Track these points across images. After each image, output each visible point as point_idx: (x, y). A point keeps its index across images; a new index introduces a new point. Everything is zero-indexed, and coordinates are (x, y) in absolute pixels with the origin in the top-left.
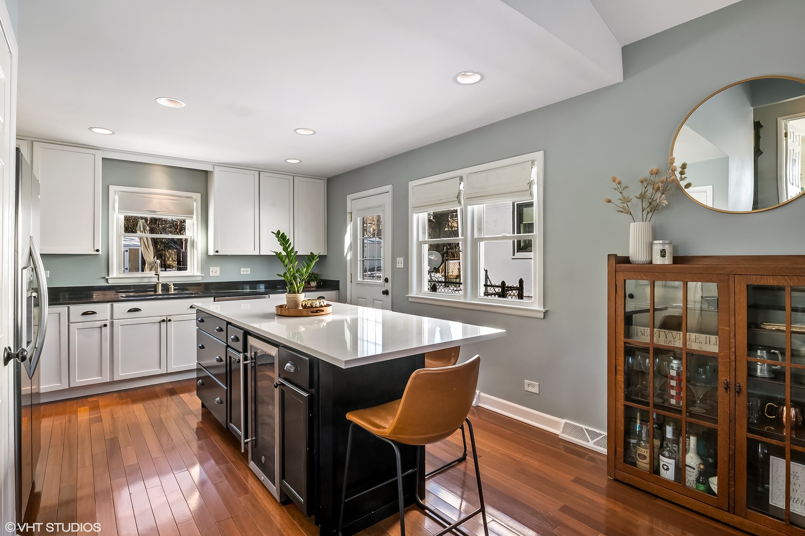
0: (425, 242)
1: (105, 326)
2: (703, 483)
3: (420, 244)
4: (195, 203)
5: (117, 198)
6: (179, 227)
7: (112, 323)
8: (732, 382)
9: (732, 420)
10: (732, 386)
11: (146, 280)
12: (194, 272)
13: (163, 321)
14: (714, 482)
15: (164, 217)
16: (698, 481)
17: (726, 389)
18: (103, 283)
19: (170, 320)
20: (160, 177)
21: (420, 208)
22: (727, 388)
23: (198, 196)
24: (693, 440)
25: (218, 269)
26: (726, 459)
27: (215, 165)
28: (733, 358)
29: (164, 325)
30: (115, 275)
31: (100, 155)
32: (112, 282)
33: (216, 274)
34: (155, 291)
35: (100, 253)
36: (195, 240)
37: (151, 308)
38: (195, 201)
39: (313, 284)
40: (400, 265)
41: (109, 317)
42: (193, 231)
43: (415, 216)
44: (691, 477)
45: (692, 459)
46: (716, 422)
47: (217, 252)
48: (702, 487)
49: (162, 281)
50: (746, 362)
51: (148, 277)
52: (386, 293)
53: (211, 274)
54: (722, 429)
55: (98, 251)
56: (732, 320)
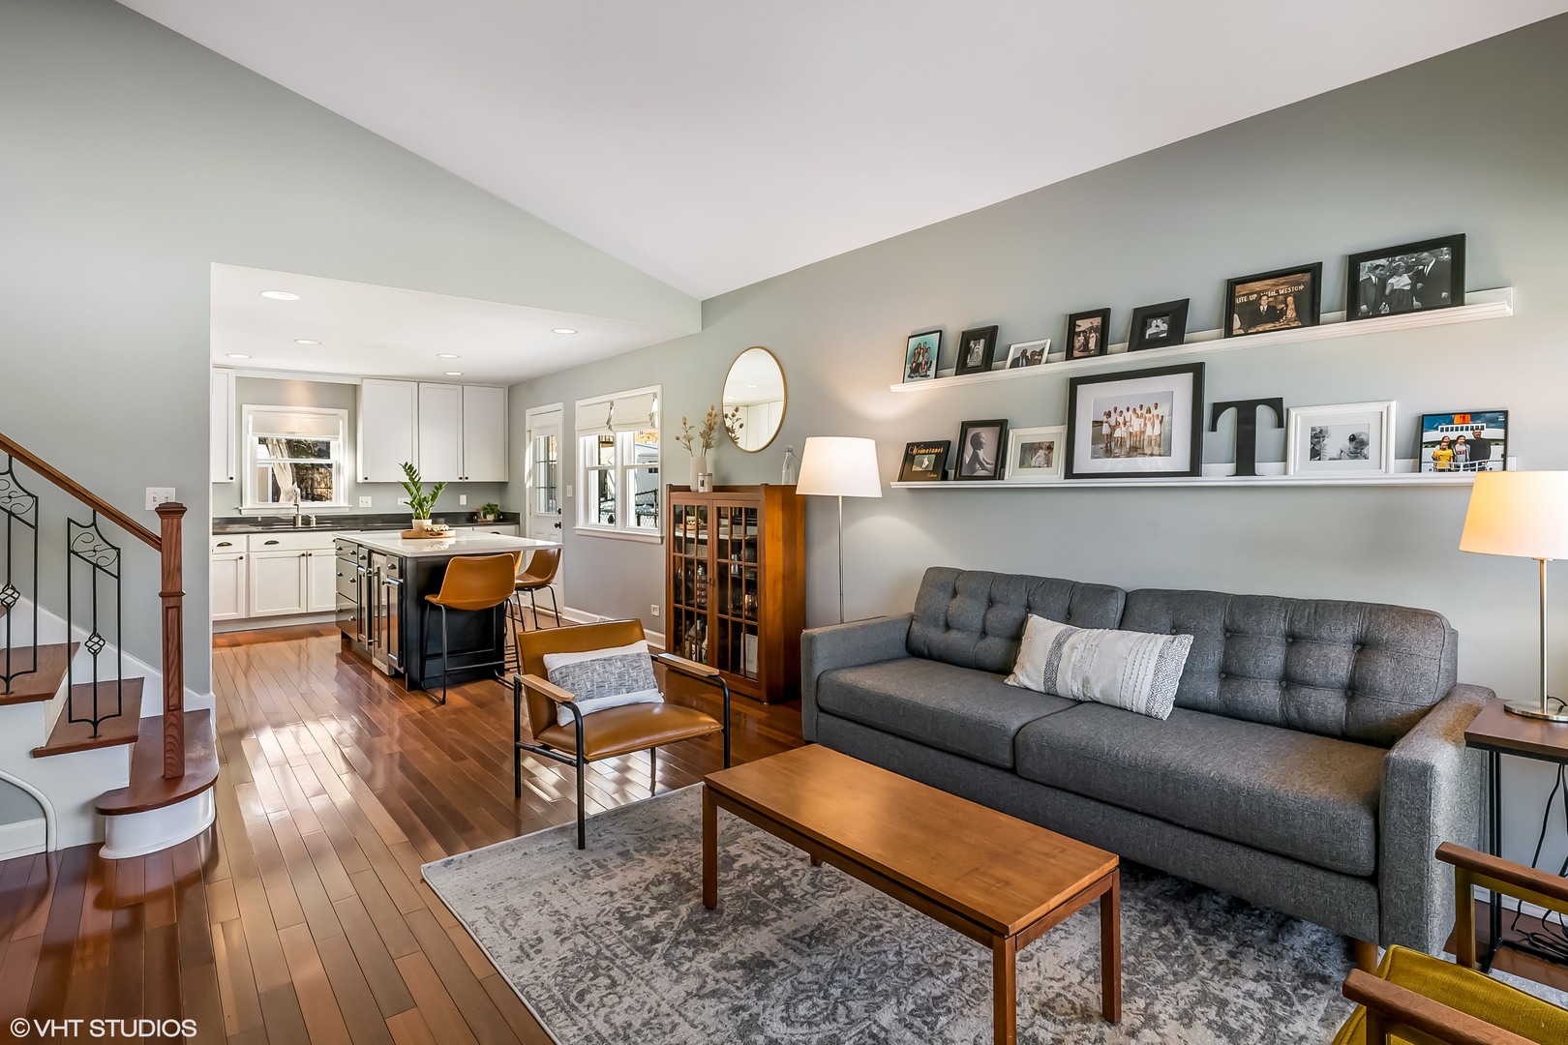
0: (594, 469)
1: (241, 558)
3: (587, 470)
4: (341, 422)
5: (251, 418)
6: (323, 450)
7: (248, 556)
10: (712, 581)
11: (284, 512)
12: (339, 502)
13: (303, 555)
15: (303, 439)
17: (711, 584)
18: (236, 515)
19: (310, 555)
20: (300, 393)
21: (588, 431)
23: (344, 413)
25: (369, 499)
27: (364, 378)
28: (713, 560)
29: (304, 559)
30: (249, 506)
31: (233, 374)
32: (245, 514)
33: (367, 505)
34: (294, 524)
35: (234, 480)
36: (342, 465)
37: (291, 542)
38: (342, 419)
39: (490, 517)
40: (570, 495)
41: (245, 550)
42: (339, 455)
43: (582, 440)
46: (707, 608)
47: (366, 479)
49: (303, 512)
51: (286, 507)
52: (558, 525)
53: (361, 506)
54: (709, 612)
55: (232, 478)
56: (712, 533)
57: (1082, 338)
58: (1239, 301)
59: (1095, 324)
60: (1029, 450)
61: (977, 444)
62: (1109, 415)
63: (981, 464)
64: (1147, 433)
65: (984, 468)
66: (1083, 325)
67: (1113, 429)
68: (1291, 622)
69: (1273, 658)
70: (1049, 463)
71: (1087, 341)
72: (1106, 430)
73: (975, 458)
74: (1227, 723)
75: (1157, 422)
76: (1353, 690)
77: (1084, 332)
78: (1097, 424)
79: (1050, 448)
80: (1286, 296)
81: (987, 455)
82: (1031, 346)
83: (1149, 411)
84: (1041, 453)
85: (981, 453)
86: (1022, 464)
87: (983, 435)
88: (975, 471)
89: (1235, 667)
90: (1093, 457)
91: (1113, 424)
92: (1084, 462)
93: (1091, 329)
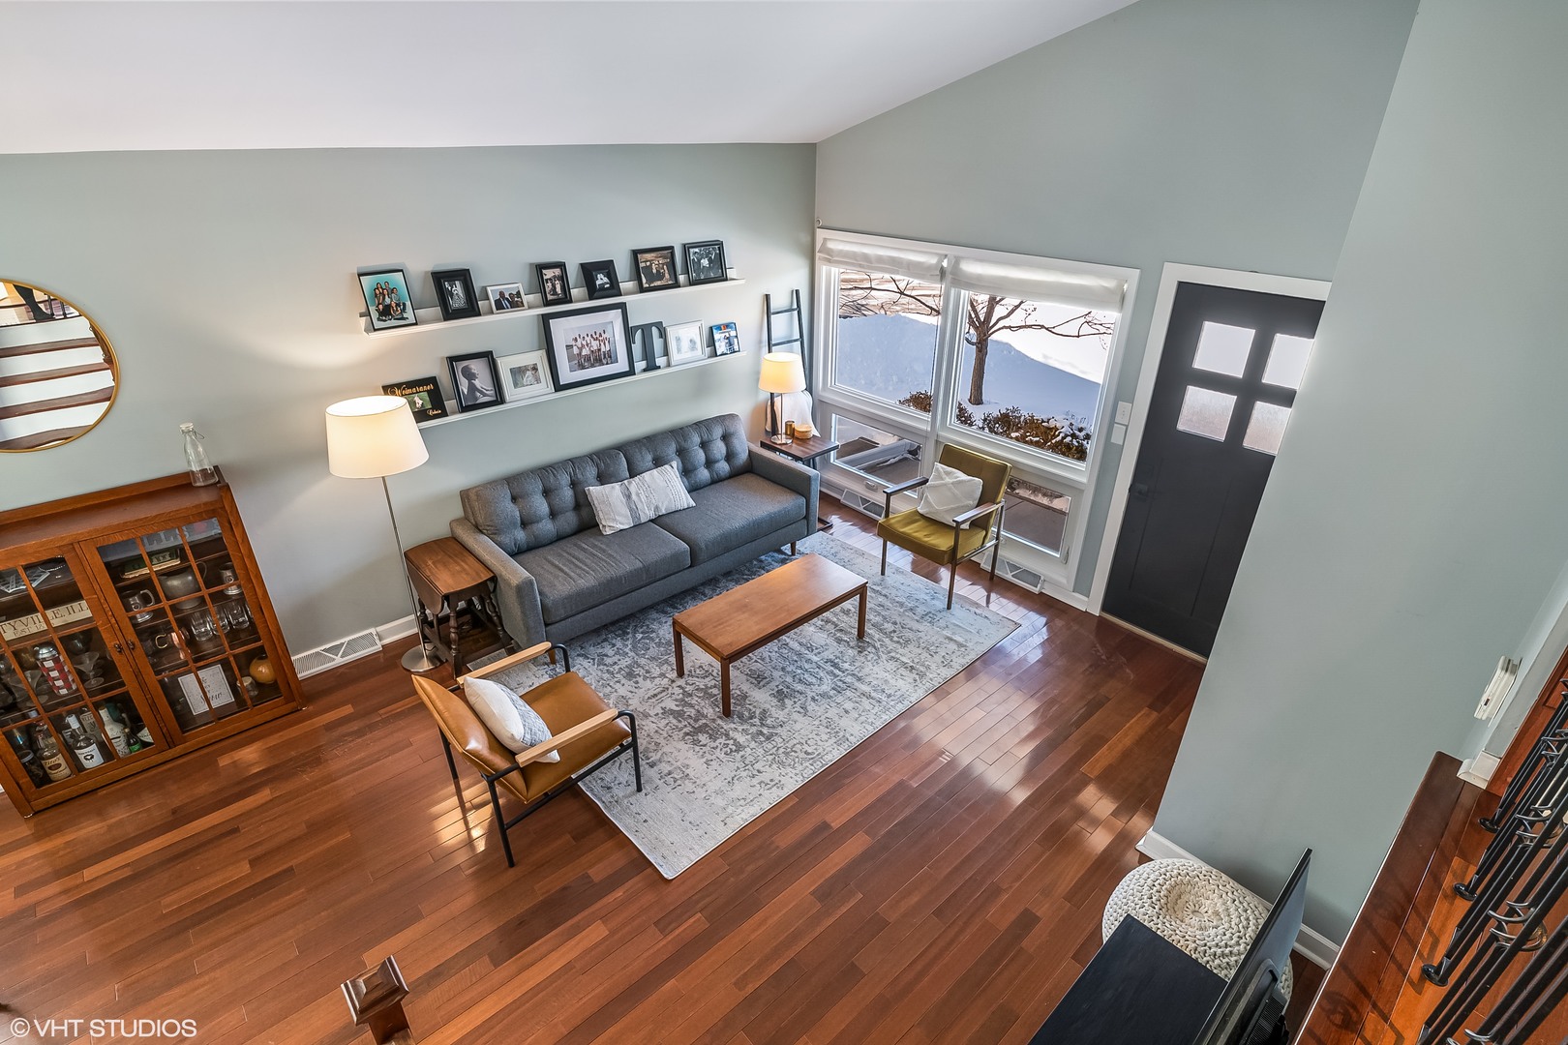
2: (135, 743)
8: (122, 641)
9: (138, 674)
10: (124, 646)
14: (146, 735)
16: (129, 744)
17: (120, 652)
22: (120, 650)
24: (104, 713)
26: (148, 709)
28: (113, 621)
44: (120, 746)
45: (113, 730)
46: (122, 684)
48: (136, 747)
50: (127, 619)
54: (131, 687)
56: (96, 587)
57: (550, 284)
58: (642, 265)
59: (557, 274)
60: (517, 373)
61: (470, 375)
62: (576, 340)
63: (481, 392)
64: (603, 349)
65: (485, 395)
66: (549, 274)
67: (581, 349)
68: (702, 438)
69: (701, 456)
70: (538, 380)
71: (554, 286)
72: (576, 351)
73: (472, 388)
74: (717, 486)
75: (607, 342)
76: (730, 456)
77: (550, 279)
78: (569, 347)
79: (535, 368)
80: (663, 264)
81: (483, 382)
82: (509, 289)
83: (601, 335)
84: (529, 373)
85: (477, 383)
86: (516, 385)
87: (472, 367)
88: (477, 399)
89: (690, 467)
90: (571, 371)
91: (580, 346)
92: (566, 375)
93: (555, 277)
